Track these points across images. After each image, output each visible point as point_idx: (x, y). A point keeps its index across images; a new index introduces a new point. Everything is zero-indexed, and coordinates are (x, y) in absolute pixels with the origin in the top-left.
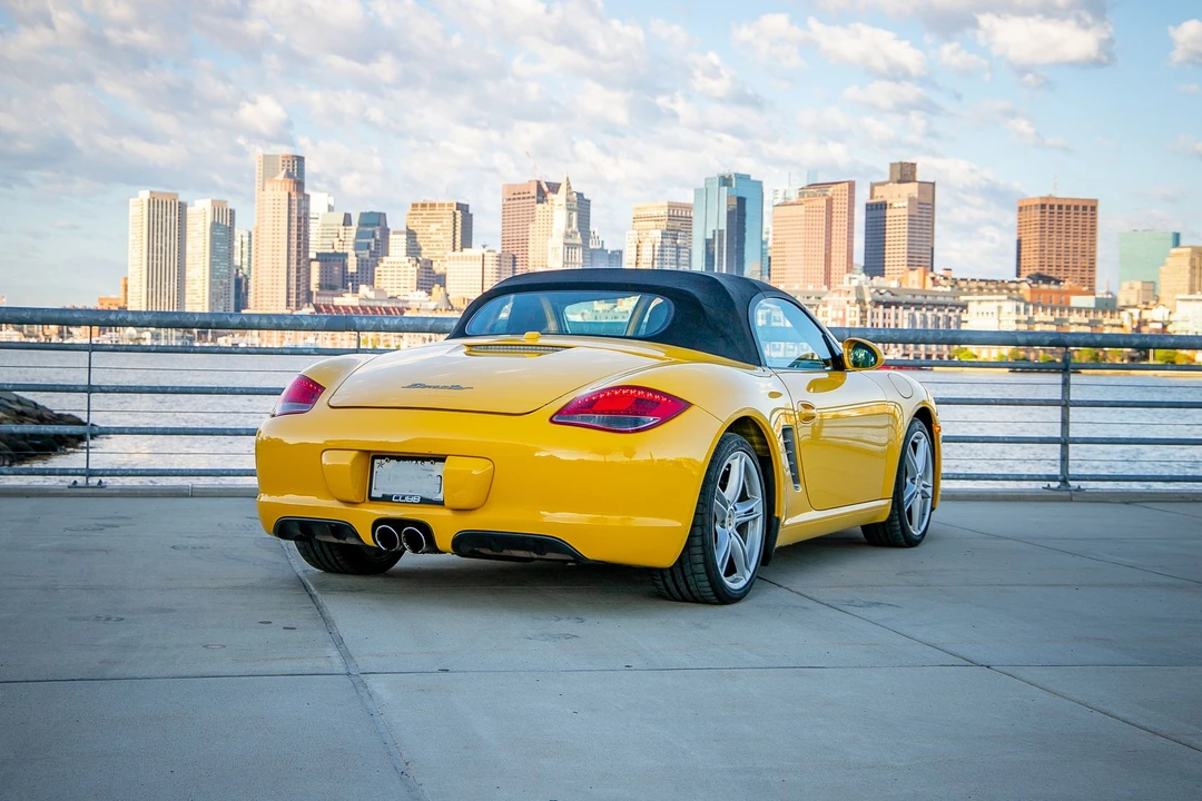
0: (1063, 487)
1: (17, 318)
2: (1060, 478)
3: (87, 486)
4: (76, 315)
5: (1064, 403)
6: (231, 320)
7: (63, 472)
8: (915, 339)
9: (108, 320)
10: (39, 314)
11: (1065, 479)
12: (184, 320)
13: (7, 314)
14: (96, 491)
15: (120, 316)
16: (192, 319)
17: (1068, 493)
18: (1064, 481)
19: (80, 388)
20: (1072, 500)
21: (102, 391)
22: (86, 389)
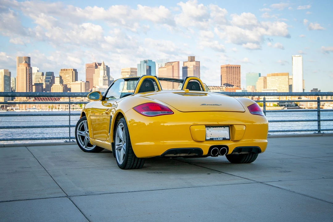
0: (319, 133)
1: (50, 95)
2: (318, 130)
3: (70, 142)
5: (318, 111)
9: (75, 95)
10: (56, 94)
14: (74, 143)
15: (78, 94)
17: (321, 134)
19: (67, 114)
20: (322, 136)
21: (73, 115)
22: (69, 114)
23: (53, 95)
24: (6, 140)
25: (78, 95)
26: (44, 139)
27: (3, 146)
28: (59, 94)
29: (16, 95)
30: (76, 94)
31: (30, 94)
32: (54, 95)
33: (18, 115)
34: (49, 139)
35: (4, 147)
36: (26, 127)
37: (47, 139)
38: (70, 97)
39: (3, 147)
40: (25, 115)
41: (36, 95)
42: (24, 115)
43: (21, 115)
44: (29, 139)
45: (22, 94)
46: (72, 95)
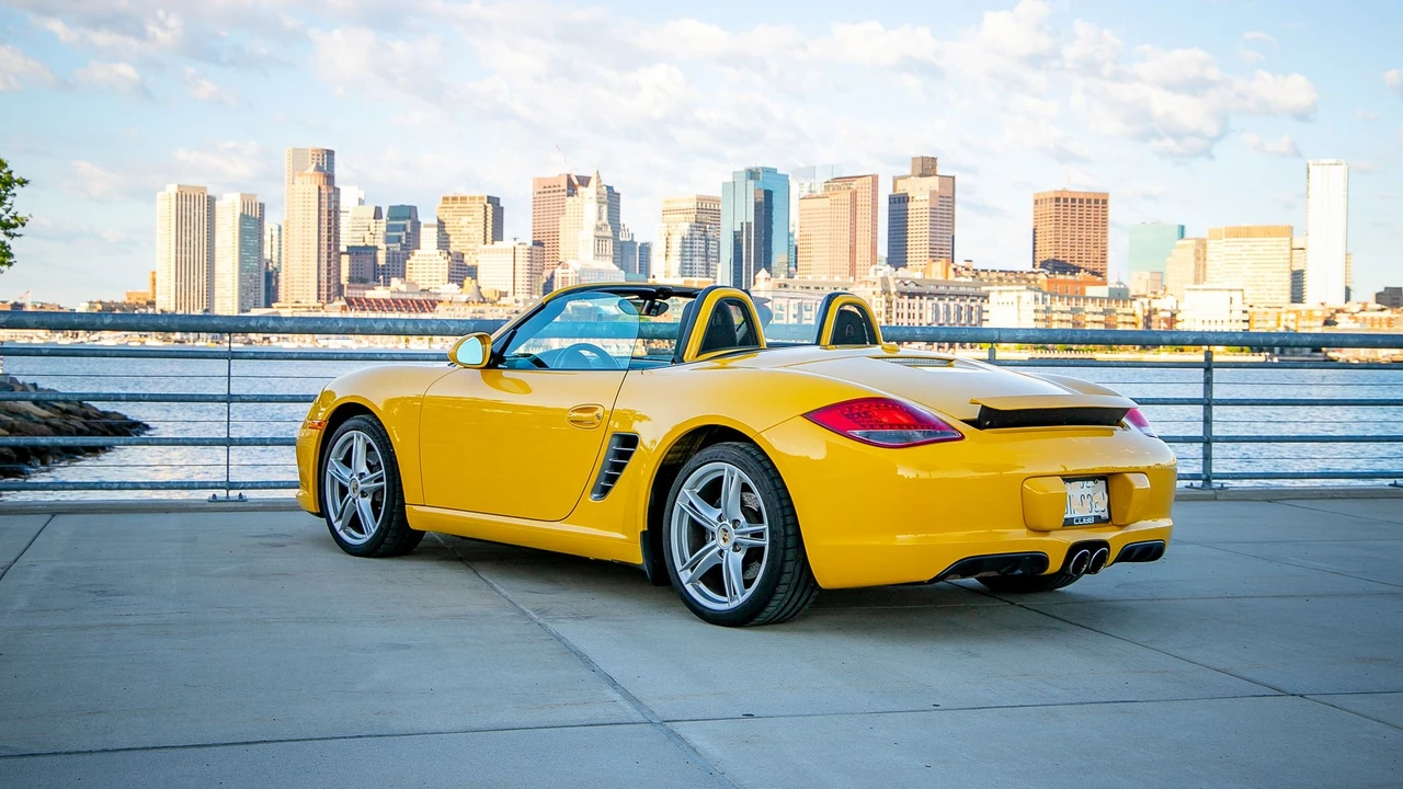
0: (1207, 486)
2: (1204, 476)
3: (228, 499)
4: (215, 322)
5: (1207, 401)
6: (375, 326)
7: (202, 485)
8: (1063, 339)
10: (176, 320)
11: (1208, 478)
12: (328, 326)
13: (143, 321)
14: (239, 505)
15: (261, 322)
16: (334, 325)
17: (1212, 492)
18: (1208, 480)
19: (219, 398)
20: (1216, 499)
22: (225, 398)
25: (261, 327)
26: (130, 486)
28: (189, 322)
30: (252, 323)
32: (169, 325)
34: (148, 486)
37: (141, 486)
38: (230, 333)
41: (102, 324)
46: (237, 327)
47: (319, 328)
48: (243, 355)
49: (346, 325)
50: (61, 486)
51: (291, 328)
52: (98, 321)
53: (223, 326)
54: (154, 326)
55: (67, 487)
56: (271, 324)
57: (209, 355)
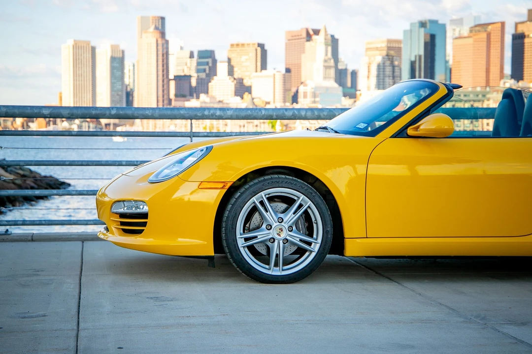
4: (182, 113)
9: (203, 114)
12: (255, 114)
13: (136, 112)
15: (212, 112)
16: (260, 113)
23: (150, 114)
24: (38, 222)
25: (212, 115)
27: (30, 238)
29: (62, 114)
30: (206, 113)
31: (94, 112)
32: (152, 115)
33: (67, 163)
35: (32, 240)
36: (85, 192)
38: (191, 119)
39: (29, 241)
40: (84, 163)
41: (110, 114)
42: (80, 163)
43: (73, 163)
44: (92, 222)
45: (75, 111)
47: (250, 115)
48: (200, 135)
49: (267, 113)
50: (86, 223)
51: (231, 116)
52: (108, 112)
53: (187, 115)
54: (143, 115)
55: (89, 223)
56: (218, 113)
57: (178, 134)
